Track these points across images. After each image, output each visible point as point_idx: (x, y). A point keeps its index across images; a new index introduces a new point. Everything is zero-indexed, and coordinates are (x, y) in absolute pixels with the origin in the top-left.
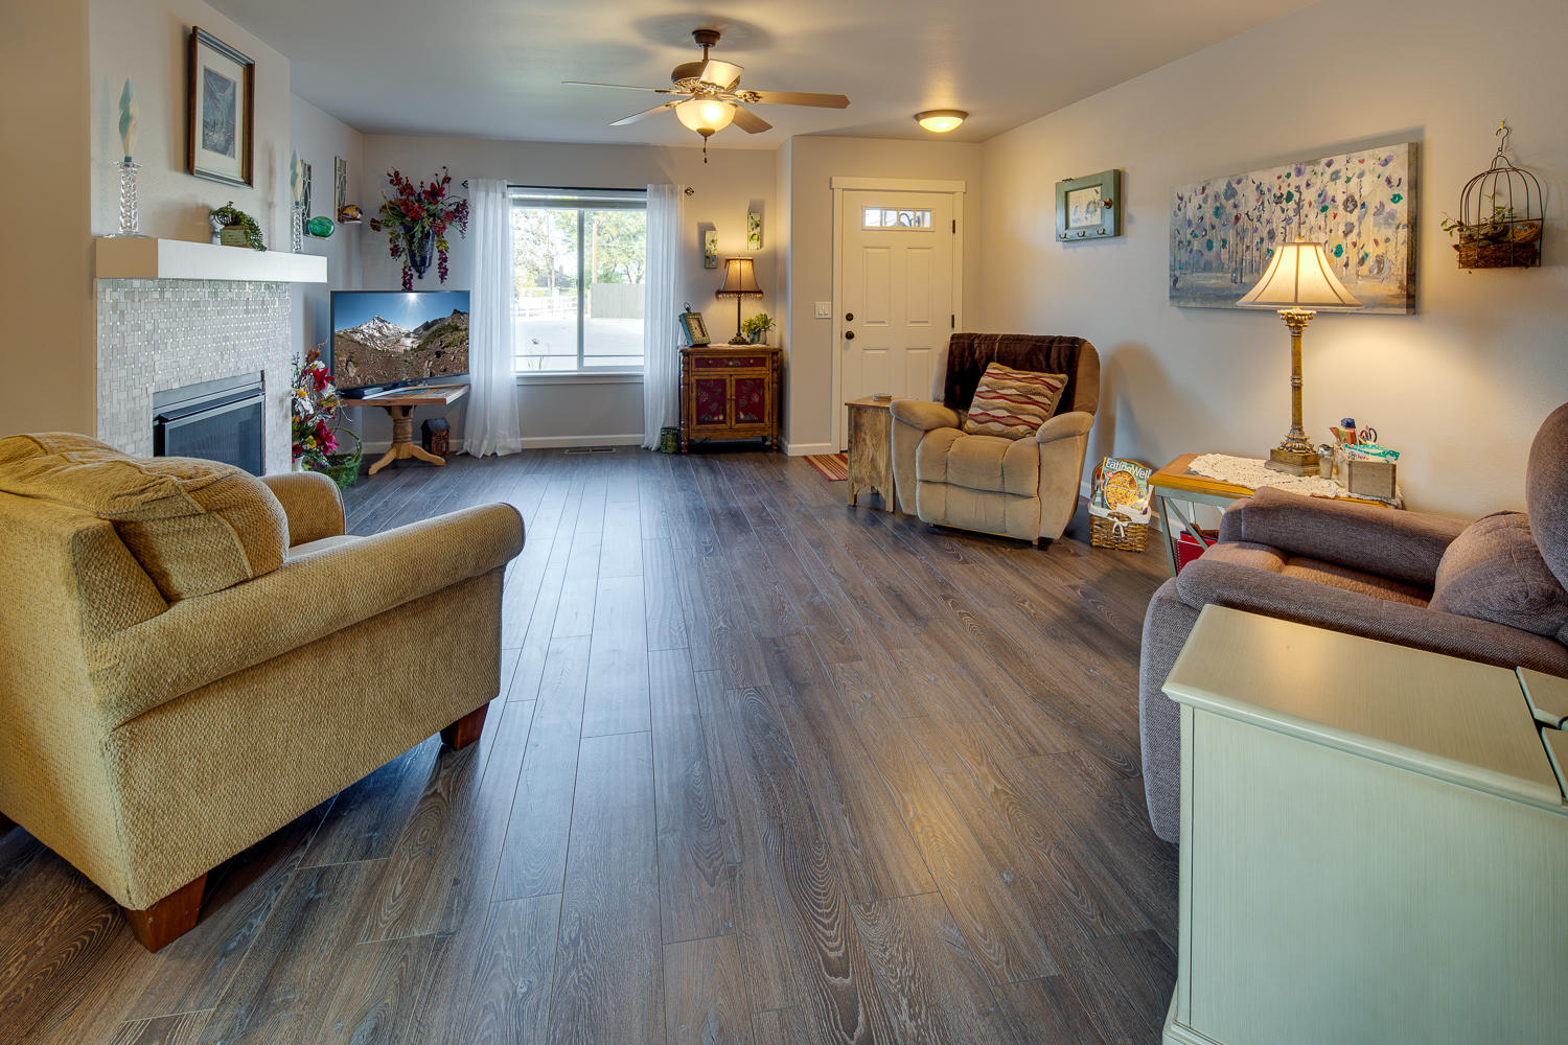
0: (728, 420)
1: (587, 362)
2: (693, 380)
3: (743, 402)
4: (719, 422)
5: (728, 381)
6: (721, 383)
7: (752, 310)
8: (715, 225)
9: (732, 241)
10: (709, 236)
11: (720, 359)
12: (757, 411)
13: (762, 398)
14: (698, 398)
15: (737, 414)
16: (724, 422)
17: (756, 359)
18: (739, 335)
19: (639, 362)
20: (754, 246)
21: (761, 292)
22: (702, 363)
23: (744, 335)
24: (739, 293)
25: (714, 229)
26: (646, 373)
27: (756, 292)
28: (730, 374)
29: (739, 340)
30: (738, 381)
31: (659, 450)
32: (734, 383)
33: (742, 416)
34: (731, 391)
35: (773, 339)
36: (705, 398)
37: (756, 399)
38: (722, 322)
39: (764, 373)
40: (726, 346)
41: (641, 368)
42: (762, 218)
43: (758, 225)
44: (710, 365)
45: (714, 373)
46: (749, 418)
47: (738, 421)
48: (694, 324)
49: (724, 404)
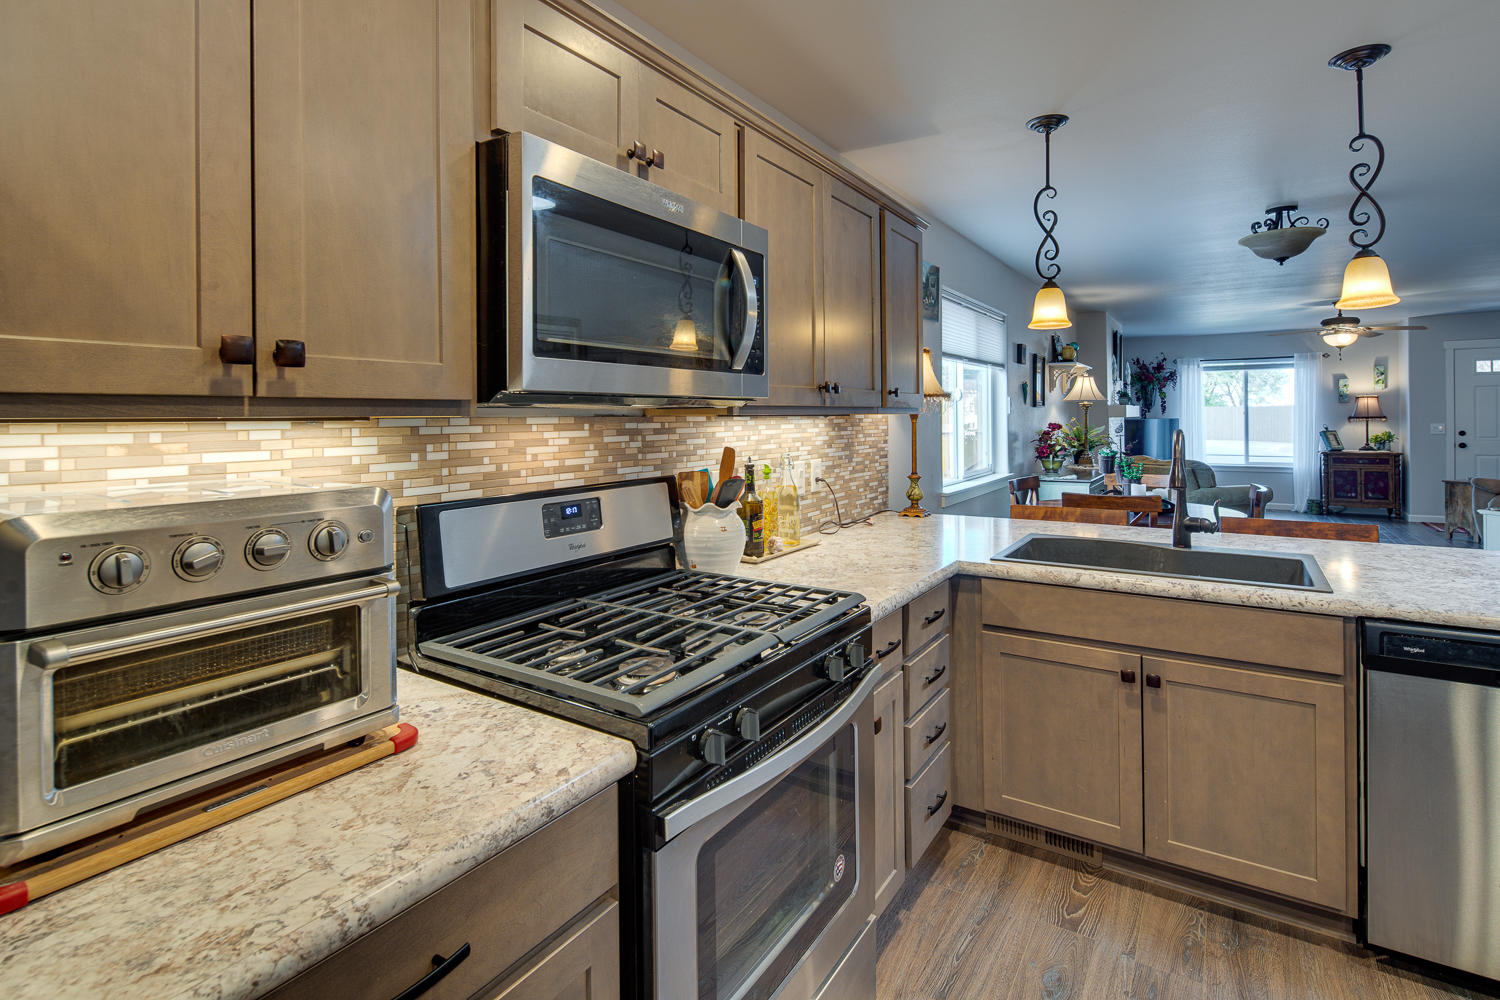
0: (1359, 497)
1: (1251, 460)
2: (1331, 471)
3: (1370, 486)
4: (1352, 497)
5: (1359, 473)
6: (1354, 474)
7: (1377, 429)
8: (1347, 375)
9: (1362, 384)
10: (1342, 382)
11: (1351, 458)
12: (1384, 493)
13: (1387, 485)
14: (1335, 481)
15: (1366, 493)
16: (1356, 497)
17: (1383, 460)
18: (1367, 444)
19: (1291, 460)
20: (1380, 388)
21: (1385, 417)
22: (1336, 460)
23: (1372, 445)
24: (1367, 417)
25: (1346, 378)
26: (1296, 468)
27: (1380, 416)
28: (1361, 469)
29: (1367, 447)
30: (1366, 473)
31: (1305, 513)
32: (1363, 474)
33: (1370, 495)
34: (1360, 479)
35: (1396, 447)
36: (1340, 481)
37: (1381, 484)
38: (1354, 437)
39: (1388, 468)
40: (1357, 451)
41: (1292, 464)
42: (1386, 369)
43: (1382, 374)
44: (1345, 462)
45: (1348, 467)
46: (1375, 496)
47: (1367, 497)
48: (1331, 437)
49: (1356, 487)
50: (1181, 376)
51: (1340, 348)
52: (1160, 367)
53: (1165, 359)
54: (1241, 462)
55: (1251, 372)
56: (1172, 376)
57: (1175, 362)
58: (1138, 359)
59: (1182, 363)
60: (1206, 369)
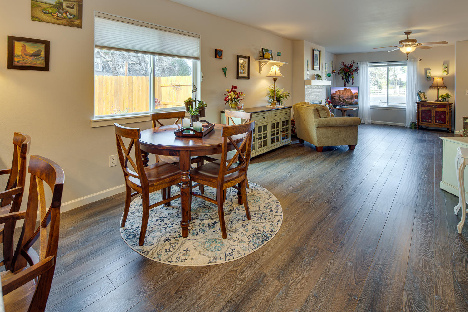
0: (432, 122)
1: (390, 104)
2: (420, 110)
3: (438, 117)
4: (429, 122)
5: (432, 111)
6: (430, 111)
7: (443, 92)
8: (431, 68)
9: (437, 73)
10: (428, 72)
11: (430, 105)
12: (444, 121)
13: (445, 117)
14: (422, 115)
15: (436, 120)
16: (431, 122)
17: (444, 106)
18: (438, 99)
19: (405, 105)
20: (445, 74)
21: (446, 87)
22: (422, 106)
23: (440, 99)
24: (438, 87)
25: (430, 70)
26: (407, 108)
27: (444, 87)
28: (433, 110)
29: (438, 100)
30: (435, 111)
31: (410, 128)
32: (434, 112)
33: (437, 121)
34: (433, 114)
35: (451, 100)
36: (424, 115)
37: (443, 117)
38: (432, 96)
39: (446, 110)
40: (433, 102)
41: (405, 106)
42: (448, 65)
43: (446, 68)
44: (426, 107)
45: (428, 109)
46: (440, 122)
47: (436, 122)
48: (422, 95)
49: (431, 118)
50: (360, 69)
51: (408, 53)
52: (351, 66)
53: (354, 63)
54: (385, 105)
55: (389, 67)
56: (357, 70)
57: (358, 63)
58: (343, 63)
59: (360, 64)
60: (371, 66)
